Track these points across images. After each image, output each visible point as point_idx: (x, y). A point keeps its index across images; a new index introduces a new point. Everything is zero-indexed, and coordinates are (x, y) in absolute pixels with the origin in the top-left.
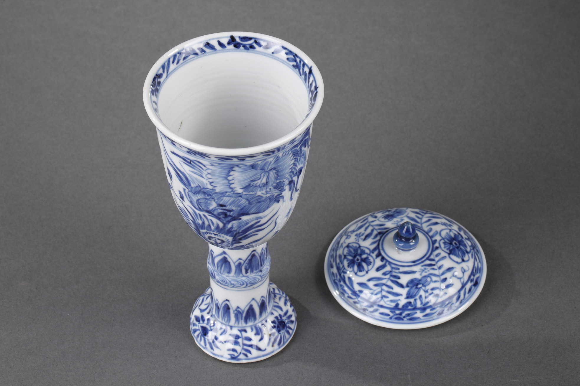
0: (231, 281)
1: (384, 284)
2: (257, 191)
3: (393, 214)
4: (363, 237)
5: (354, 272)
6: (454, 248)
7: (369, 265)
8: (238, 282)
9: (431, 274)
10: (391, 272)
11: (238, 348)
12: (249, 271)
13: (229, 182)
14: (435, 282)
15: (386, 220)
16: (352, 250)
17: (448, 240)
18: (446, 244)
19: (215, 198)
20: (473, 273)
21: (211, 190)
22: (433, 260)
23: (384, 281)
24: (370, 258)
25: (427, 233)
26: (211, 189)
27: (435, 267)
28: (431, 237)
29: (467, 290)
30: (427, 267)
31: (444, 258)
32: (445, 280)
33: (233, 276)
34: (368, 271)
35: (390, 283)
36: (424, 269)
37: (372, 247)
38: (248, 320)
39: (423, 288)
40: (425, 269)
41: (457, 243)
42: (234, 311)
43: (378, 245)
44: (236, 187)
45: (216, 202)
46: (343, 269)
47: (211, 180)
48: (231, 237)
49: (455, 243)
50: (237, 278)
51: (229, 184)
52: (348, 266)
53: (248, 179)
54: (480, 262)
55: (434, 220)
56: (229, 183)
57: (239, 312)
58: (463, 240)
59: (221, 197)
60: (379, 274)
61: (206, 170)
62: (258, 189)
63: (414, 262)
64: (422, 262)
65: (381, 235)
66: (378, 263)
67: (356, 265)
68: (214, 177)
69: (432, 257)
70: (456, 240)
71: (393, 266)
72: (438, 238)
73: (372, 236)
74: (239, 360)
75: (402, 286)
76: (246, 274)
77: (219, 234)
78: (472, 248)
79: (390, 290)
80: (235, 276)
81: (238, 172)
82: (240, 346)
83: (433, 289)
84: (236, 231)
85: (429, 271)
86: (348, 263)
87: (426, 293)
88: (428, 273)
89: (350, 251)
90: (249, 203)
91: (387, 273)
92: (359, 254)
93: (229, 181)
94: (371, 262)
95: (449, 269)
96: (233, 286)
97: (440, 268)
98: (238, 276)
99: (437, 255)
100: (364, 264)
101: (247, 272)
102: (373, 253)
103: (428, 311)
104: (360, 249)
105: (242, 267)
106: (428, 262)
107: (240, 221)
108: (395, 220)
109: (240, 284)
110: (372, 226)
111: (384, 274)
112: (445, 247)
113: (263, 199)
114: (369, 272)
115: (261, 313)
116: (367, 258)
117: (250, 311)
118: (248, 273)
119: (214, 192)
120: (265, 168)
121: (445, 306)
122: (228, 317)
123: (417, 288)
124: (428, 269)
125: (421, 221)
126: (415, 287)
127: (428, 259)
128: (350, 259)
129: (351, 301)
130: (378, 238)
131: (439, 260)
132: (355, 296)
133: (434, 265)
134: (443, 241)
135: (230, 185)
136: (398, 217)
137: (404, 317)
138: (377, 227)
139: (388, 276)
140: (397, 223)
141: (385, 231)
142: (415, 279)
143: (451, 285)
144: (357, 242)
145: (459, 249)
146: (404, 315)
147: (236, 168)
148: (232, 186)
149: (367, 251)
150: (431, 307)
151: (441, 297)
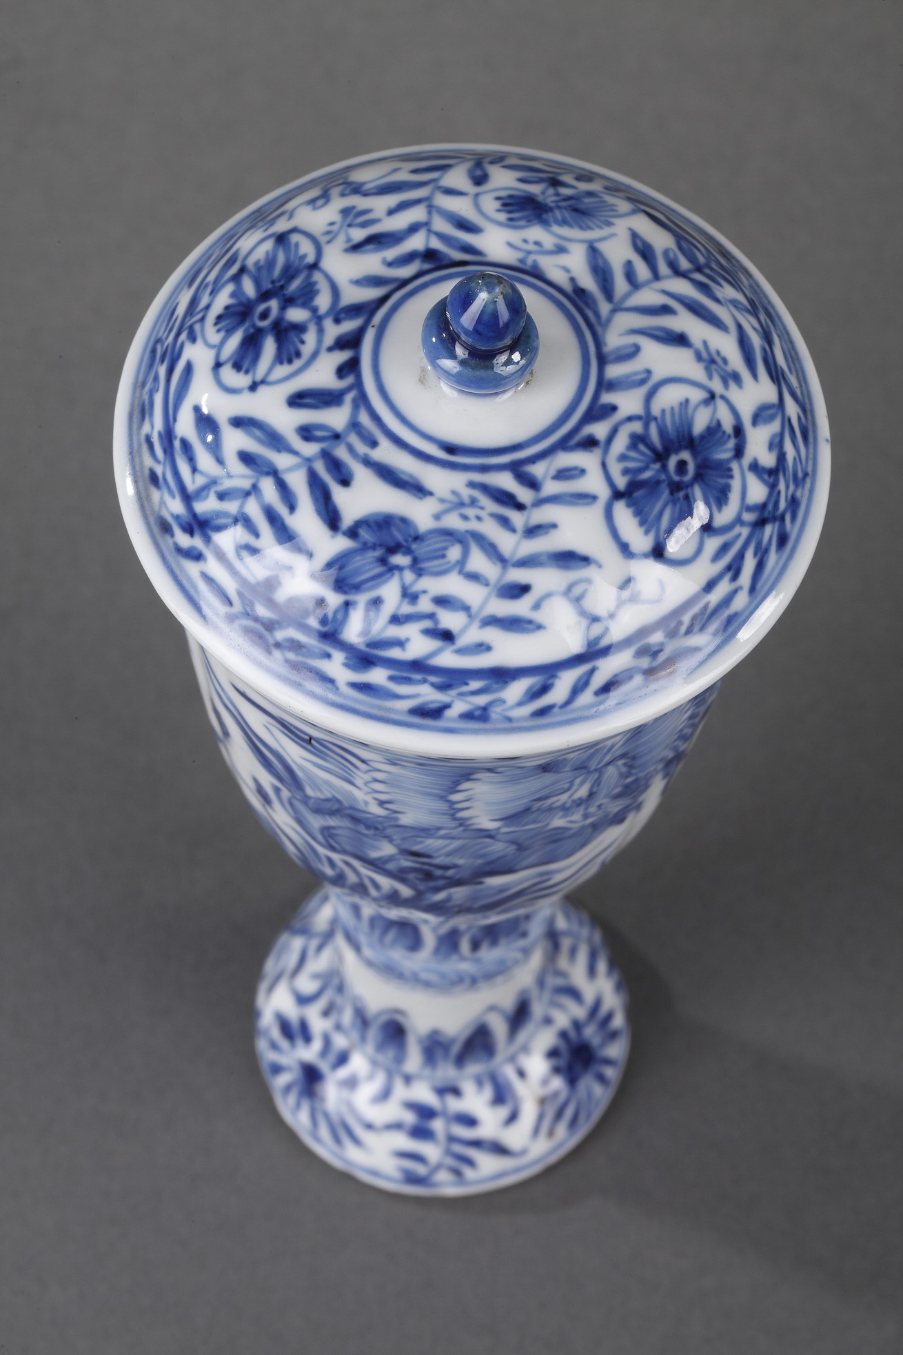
1: (274, 473)
3: (552, 205)
4: (358, 235)
5: (218, 356)
6: (658, 483)
7: (281, 363)
9: (479, 538)
10: (337, 437)
14: (474, 577)
15: (502, 217)
16: (281, 259)
17: (662, 432)
18: (642, 447)
20: (673, 625)
22: (533, 484)
23: (282, 461)
24: (310, 337)
25: (602, 360)
27: (517, 518)
28: (605, 385)
29: (598, 680)
30: (485, 501)
31: (586, 498)
32: (521, 590)
34: (263, 382)
35: (298, 482)
36: (467, 500)
37: (354, 295)
39: (409, 576)
40: (473, 502)
41: (691, 468)
43: (383, 300)
46: (199, 316)
49: (682, 465)
52: (219, 318)
54: (752, 589)
55: (684, 322)
58: (735, 466)
60: (286, 420)
63: (451, 449)
64: (484, 469)
65: (427, 266)
66: (322, 374)
67: (245, 331)
69: (538, 470)
70: (695, 454)
71: (364, 419)
72: (628, 403)
73: (392, 253)
75: (332, 518)
78: (749, 517)
79: (282, 510)
82: (438, 1143)
83: (442, 601)
85: (479, 518)
86: (227, 308)
87: (406, 601)
88: (473, 525)
89: (270, 262)
91: (319, 433)
92: (284, 295)
94: (298, 354)
95: (568, 558)
97: (532, 531)
99: (563, 474)
100: (269, 347)
102: (337, 321)
103: (378, 676)
104: (309, 276)
106: (505, 481)
108: (536, 233)
110: (431, 208)
111: (306, 433)
112: (623, 458)
114: (262, 390)
116: (300, 328)
117: (479, 1039)
121: (462, 694)
123: (383, 561)
124: (482, 508)
125: (627, 296)
126: (378, 553)
127: (517, 469)
128: (244, 294)
129: (148, 462)
130: (406, 272)
131: (554, 499)
132: (165, 451)
133: (520, 507)
134: (637, 427)
136: (556, 229)
137: (278, 645)
138: (441, 225)
139: (310, 449)
140: (529, 253)
141: (457, 256)
142: (404, 521)
143: (530, 626)
144: (323, 239)
145: (681, 494)
146: (280, 635)
149: (323, 301)
150: (398, 670)
151: (461, 651)
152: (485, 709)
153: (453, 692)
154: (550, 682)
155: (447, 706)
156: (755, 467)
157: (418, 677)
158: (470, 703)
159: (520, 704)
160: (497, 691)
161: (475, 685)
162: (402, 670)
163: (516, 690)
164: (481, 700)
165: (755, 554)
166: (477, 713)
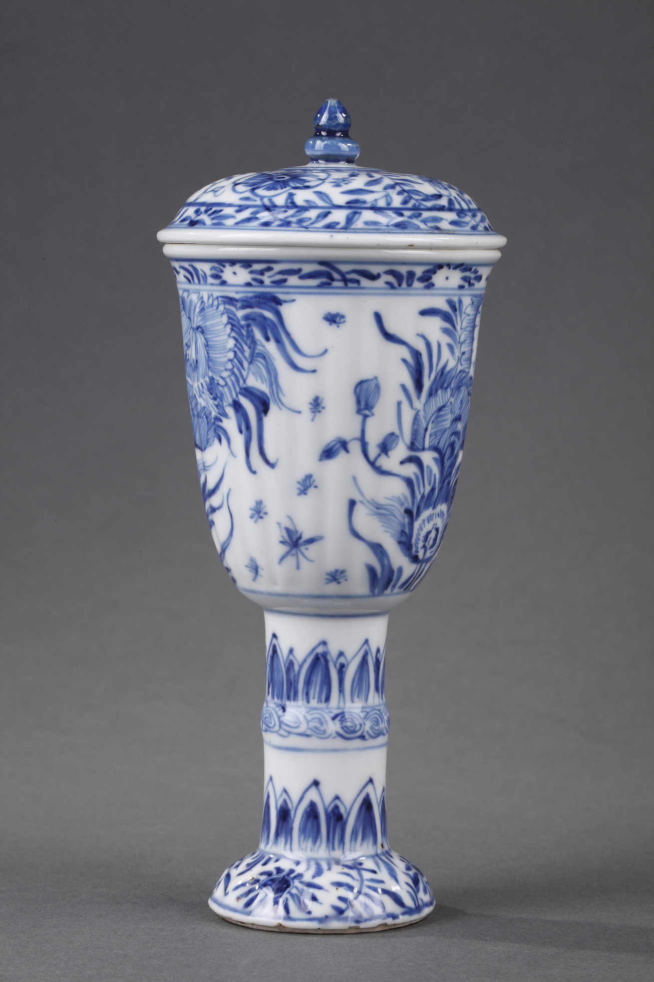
58: (288, 188)
78: (266, 202)
113: (199, 407)
156: (291, 195)
165: (252, 213)
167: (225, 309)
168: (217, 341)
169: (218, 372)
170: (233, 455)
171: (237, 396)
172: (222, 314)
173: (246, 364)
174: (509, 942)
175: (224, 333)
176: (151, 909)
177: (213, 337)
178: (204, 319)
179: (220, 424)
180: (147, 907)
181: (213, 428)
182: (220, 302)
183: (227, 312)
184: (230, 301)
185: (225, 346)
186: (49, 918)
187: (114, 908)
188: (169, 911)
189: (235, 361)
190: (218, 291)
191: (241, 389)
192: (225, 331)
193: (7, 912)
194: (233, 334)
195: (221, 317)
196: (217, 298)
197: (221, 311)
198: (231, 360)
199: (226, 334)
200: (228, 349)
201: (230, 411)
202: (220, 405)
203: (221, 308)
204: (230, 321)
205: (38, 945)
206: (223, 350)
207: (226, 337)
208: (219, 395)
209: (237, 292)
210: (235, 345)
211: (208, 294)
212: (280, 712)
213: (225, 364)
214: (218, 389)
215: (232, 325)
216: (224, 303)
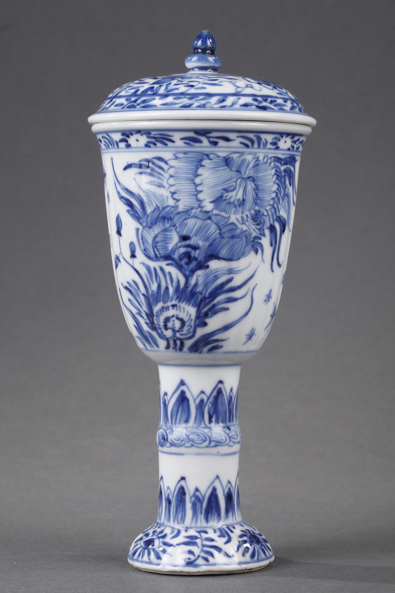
0: (189, 435)
2: (230, 214)
8: (198, 435)
11: (196, 550)
12: (214, 419)
13: (195, 188)
19: (178, 225)
20: (265, 99)
21: (173, 209)
26: (172, 207)
29: (241, 102)
33: (192, 427)
38: (210, 516)
42: (191, 499)
44: (205, 200)
45: (178, 233)
47: (173, 189)
48: (194, 307)
50: (197, 429)
51: (196, 193)
53: (220, 184)
56: (197, 191)
57: (197, 498)
59: (185, 220)
61: (169, 169)
62: (232, 209)
68: (177, 182)
74: (196, 566)
76: (210, 423)
77: (178, 305)
80: (195, 426)
81: (209, 168)
82: (198, 547)
84: (201, 293)
90: (220, 234)
93: (196, 185)
96: (191, 443)
98: (199, 426)
101: (210, 421)
105: (204, 408)
107: (208, 270)
109: (201, 439)
113: (238, 231)
115: (227, 512)
117: (213, 499)
118: (212, 422)
119: (176, 212)
120: (242, 171)
122: (182, 512)
135: (198, 194)
143: (220, 86)
147: (206, 162)
148: (200, 196)
150: (176, 96)
151: (196, 89)
152: (204, 105)
153: (194, 100)
154: (225, 98)
155: (192, 104)
157: (183, 96)
158: (199, 103)
159: (216, 104)
160: (208, 99)
161: (201, 97)
162: (178, 96)
163: (214, 100)
164: (203, 102)
166: (202, 106)
167: (274, 165)
168: (266, 186)
169: (265, 206)
170: (263, 261)
171: (274, 222)
172: (273, 168)
173: (281, 201)
174: (338, 580)
175: (271, 181)
176: (100, 565)
177: (264, 184)
178: (257, 172)
179: (259, 241)
180: (98, 563)
181: (252, 244)
182: (272, 160)
183: (275, 167)
184: (278, 159)
185: (271, 189)
186: (33, 571)
187: (76, 564)
188: (113, 565)
189: (276, 199)
190: (273, 153)
191: (277, 217)
192: (272, 179)
193: (6, 568)
194: (277, 181)
195: (272, 170)
196: (271, 158)
197: (272, 166)
198: (273, 199)
199: (272, 182)
200: (272, 191)
201: (267, 232)
202: (262, 229)
203: (272, 164)
204: (277, 173)
205: (27, 588)
206: (270, 192)
207: (272, 183)
208: (262, 222)
209: (283, 154)
210: (278, 189)
211: (265, 155)
212: (228, 431)
213: (270, 201)
214: (263, 217)
215: (278, 176)
216: (275, 161)
